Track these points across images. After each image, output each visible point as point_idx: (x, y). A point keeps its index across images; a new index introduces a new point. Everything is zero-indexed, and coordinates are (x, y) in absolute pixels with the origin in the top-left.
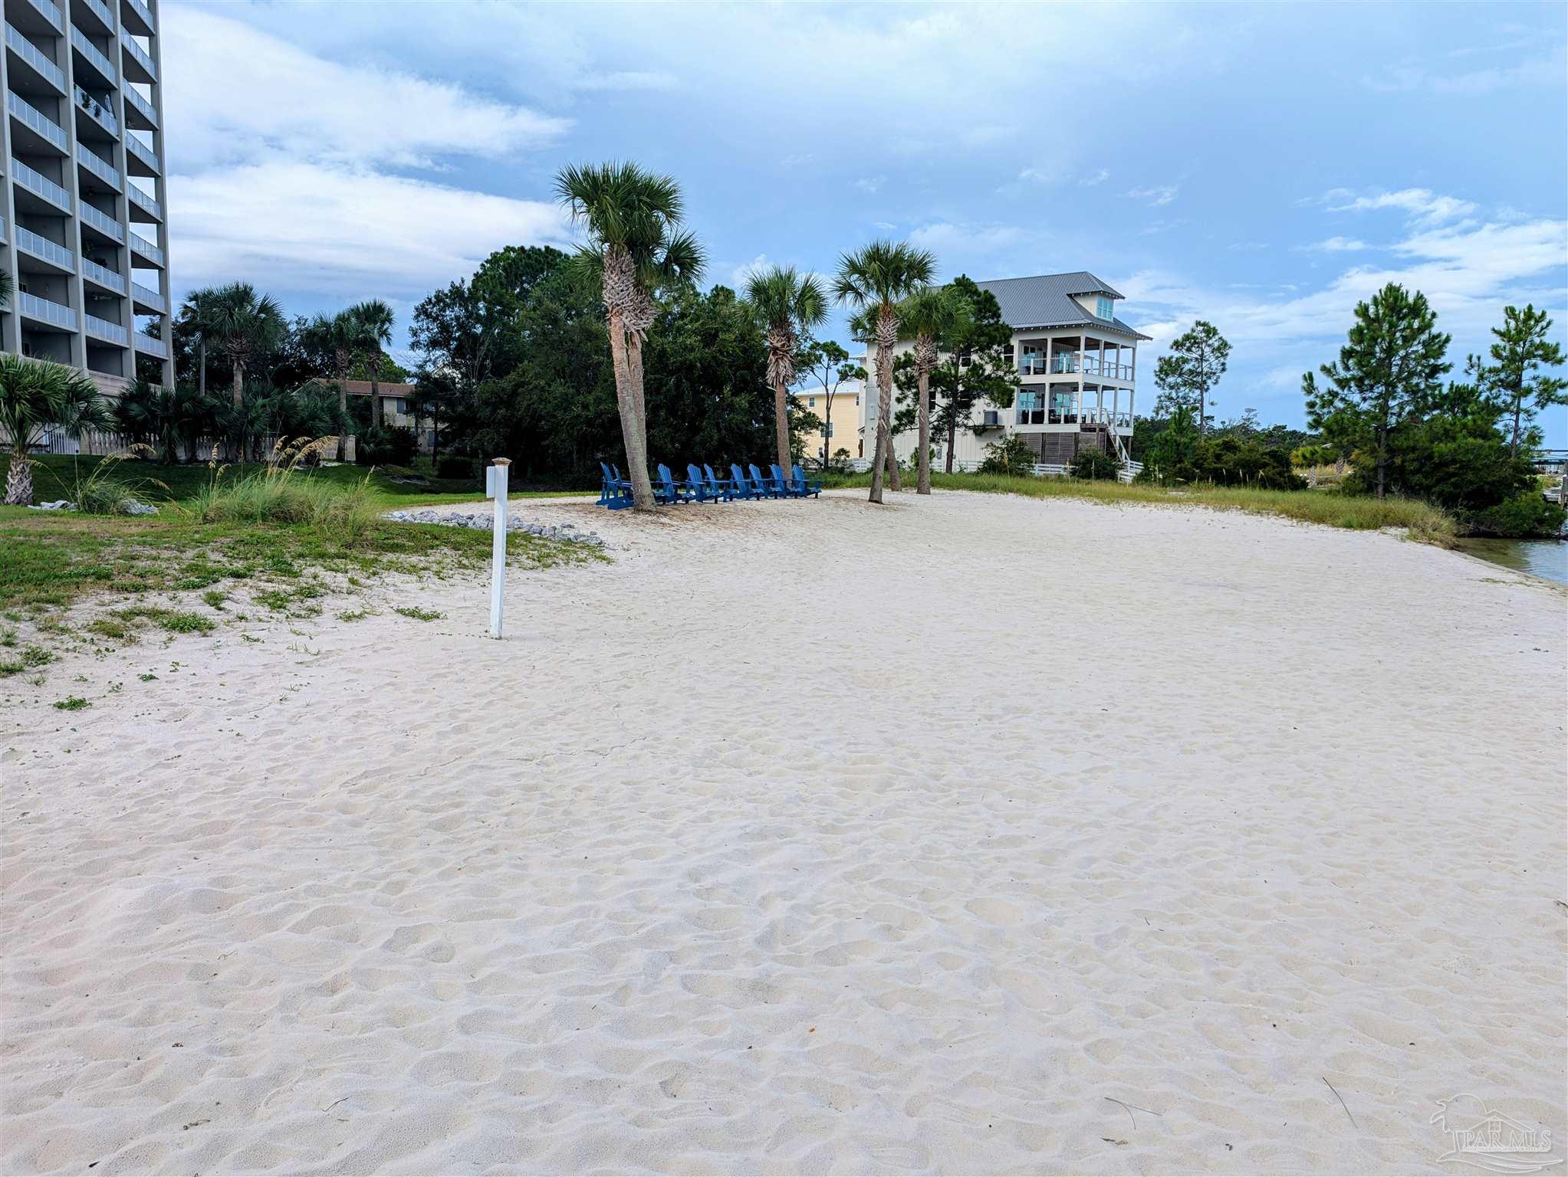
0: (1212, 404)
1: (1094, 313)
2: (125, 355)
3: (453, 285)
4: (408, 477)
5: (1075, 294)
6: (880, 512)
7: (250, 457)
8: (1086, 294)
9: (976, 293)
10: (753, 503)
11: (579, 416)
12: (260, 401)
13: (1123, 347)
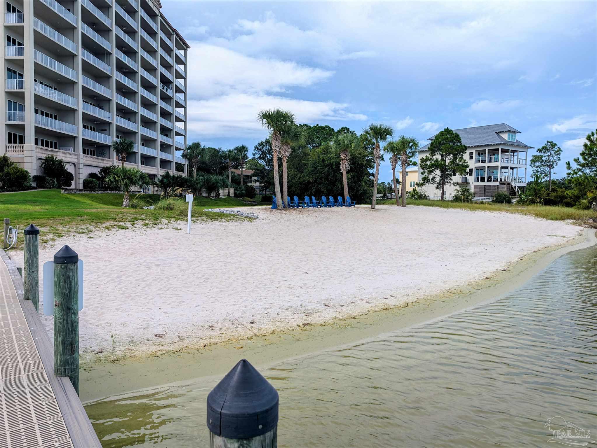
0: (554, 173)
1: (507, 139)
2: (172, 163)
3: (266, 139)
4: (250, 201)
5: (499, 132)
6: (375, 212)
7: (197, 194)
8: (503, 132)
9: (452, 134)
10: (328, 208)
11: (297, 181)
12: (201, 178)
13: (520, 152)
